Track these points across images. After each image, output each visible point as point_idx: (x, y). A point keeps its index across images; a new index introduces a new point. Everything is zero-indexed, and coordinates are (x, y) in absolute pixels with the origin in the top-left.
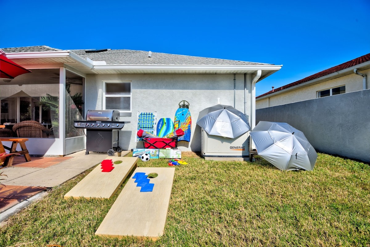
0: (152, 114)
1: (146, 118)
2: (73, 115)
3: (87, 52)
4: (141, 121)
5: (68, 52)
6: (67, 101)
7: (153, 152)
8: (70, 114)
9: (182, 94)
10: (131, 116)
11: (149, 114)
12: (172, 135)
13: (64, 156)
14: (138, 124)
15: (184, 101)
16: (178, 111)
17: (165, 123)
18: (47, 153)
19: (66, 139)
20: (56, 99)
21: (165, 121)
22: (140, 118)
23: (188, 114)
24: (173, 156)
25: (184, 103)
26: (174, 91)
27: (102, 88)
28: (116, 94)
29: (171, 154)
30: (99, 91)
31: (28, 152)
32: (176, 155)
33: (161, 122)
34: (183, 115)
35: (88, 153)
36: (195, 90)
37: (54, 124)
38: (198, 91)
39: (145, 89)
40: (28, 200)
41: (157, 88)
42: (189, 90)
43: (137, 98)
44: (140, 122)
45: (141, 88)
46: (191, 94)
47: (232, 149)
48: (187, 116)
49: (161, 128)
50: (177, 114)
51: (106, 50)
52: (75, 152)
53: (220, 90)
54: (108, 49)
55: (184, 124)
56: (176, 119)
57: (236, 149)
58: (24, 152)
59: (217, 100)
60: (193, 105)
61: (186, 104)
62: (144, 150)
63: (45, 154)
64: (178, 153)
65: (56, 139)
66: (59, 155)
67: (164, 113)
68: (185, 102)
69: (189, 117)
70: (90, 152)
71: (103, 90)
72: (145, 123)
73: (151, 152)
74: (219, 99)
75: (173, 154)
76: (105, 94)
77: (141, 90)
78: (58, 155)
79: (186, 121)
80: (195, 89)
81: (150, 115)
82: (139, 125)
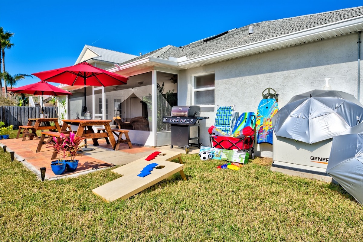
0: (230, 108)
1: (224, 113)
2: (165, 112)
3: (205, 41)
4: (219, 117)
5: (149, 58)
6: (159, 99)
7: (217, 152)
8: (162, 110)
9: (269, 78)
10: (214, 111)
11: (227, 108)
12: (238, 134)
13: (155, 147)
14: (216, 119)
15: (269, 89)
16: (261, 103)
17: (246, 119)
19: (158, 132)
20: (150, 97)
21: (247, 116)
22: (218, 113)
23: (274, 106)
24: (235, 159)
25: (269, 91)
26: (259, 76)
27: (191, 83)
28: (202, 88)
29: (234, 156)
31: (130, 141)
32: (239, 158)
33: (241, 118)
34: (267, 108)
35: (173, 147)
36: (287, 72)
38: (292, 72)
39: (227, 78)
40: (98, 169)
41: (240, 75)
42: (279, 72)
43: (219, 90)
44: (217, 117)
45: (224, 78)
46: (282, 77)
47: (314, 160)
48: (272, 110)
49: (239, 125)
50: (260, 107)
51: (227, 32)
52: (167, 145)
53: (330, 66)
54: (229, 31)
55: (268, 120)
56: (258, 113)
57: (322, 161)
58: (128, 141)
59: (324, 82)
60: (285, 93)
61: (272, 92)
62: (210, 149)
64: (241, 156)
65: (151, 132)
66: (152, 146)
67: (246, 106)
68: (271, 90)
69: (275, 111)
70: (174, 146)
71: (192, 85)
72: (223, 118)
73: (215, 152)
74: (327, 80)
75: (236, 157)
76: (194, 89)
77: (223, 80)
79: (270, 116)
80: (287, 70)
81: (229, 110)
82: (217, 122)
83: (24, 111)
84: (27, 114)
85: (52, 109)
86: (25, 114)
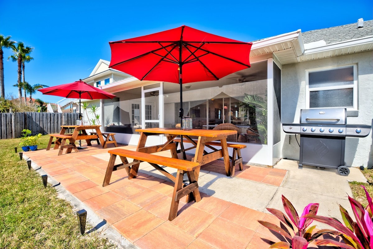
13: (273, 166)
18: (252, 161)
19: (274, 146)
27: (306, 80)
30: (302, 85)
35: (302, 167)
37: (260, 128)
52: (277, 162)
58: (240, 160)
63: (248, 161)
65: (263, 145)
76: (309, 87)
78: (266, 165)
83: (46, 117)
84: (50, 120)
85: (74, 115)
86: (47, 120)
